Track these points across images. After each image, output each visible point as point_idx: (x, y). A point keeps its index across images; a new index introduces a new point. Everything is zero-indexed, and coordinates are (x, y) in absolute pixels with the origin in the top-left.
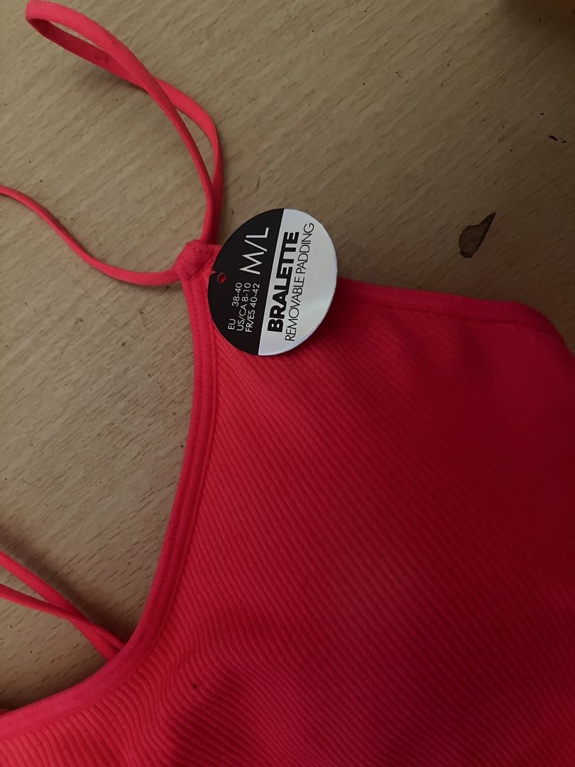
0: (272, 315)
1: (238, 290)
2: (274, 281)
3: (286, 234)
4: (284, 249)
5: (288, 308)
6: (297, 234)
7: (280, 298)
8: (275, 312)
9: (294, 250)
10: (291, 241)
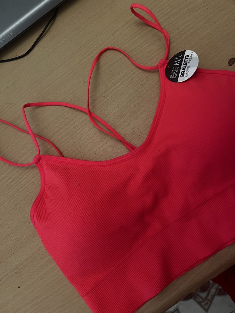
0: (182, 73)
1: (173, 69)
2: (183, 66)
3: (186, 55)
4: (185, 59)
5: (186, 71)
6: (189, 55)
7: (184, 69)
8: (183, 72)
9: (188, 58)
10: (187, 57)
